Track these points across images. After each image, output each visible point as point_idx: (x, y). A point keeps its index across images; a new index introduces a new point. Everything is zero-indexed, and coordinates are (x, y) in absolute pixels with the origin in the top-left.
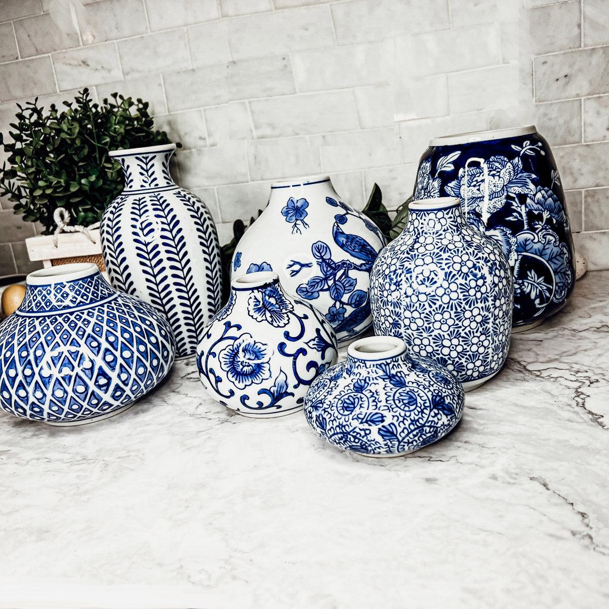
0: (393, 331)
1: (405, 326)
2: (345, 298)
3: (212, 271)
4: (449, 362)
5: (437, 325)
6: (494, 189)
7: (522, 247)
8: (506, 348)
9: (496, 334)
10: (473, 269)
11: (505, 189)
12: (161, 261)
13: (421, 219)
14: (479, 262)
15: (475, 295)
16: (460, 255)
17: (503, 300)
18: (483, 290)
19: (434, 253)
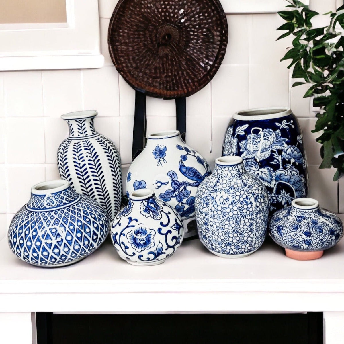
0: (205, 226)
1: (211, 225)
2: (184, 201)
3: (116, 180)
4: (232, 244)
5: (226, 227)
6: (265, 147)
7: (278, 178)
8: (263, 237)
9: (257, 231)
10: (246, 199)
11: (271, 147)
12: (88, 177)
13: (221, 169)
14: (249, 195)
15: (246, 212)
16: (239, 191)
17: (261, 214)
18: (251, 210)
19: (226, 189)
